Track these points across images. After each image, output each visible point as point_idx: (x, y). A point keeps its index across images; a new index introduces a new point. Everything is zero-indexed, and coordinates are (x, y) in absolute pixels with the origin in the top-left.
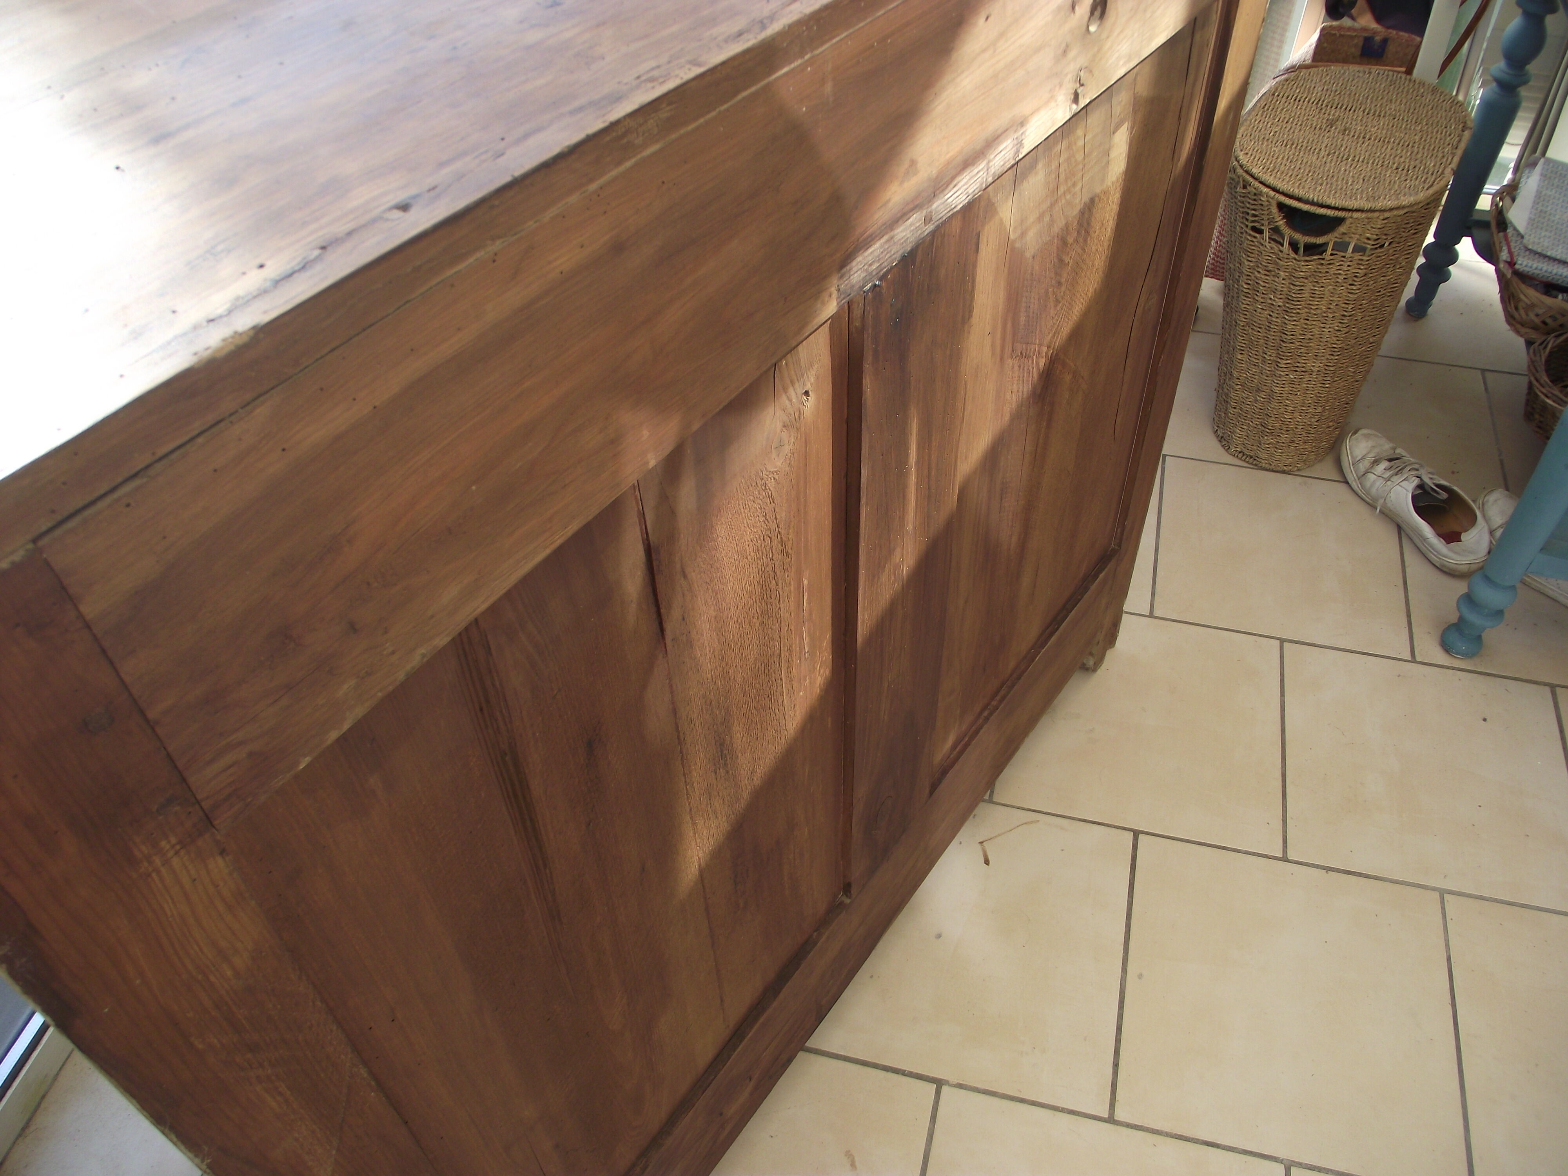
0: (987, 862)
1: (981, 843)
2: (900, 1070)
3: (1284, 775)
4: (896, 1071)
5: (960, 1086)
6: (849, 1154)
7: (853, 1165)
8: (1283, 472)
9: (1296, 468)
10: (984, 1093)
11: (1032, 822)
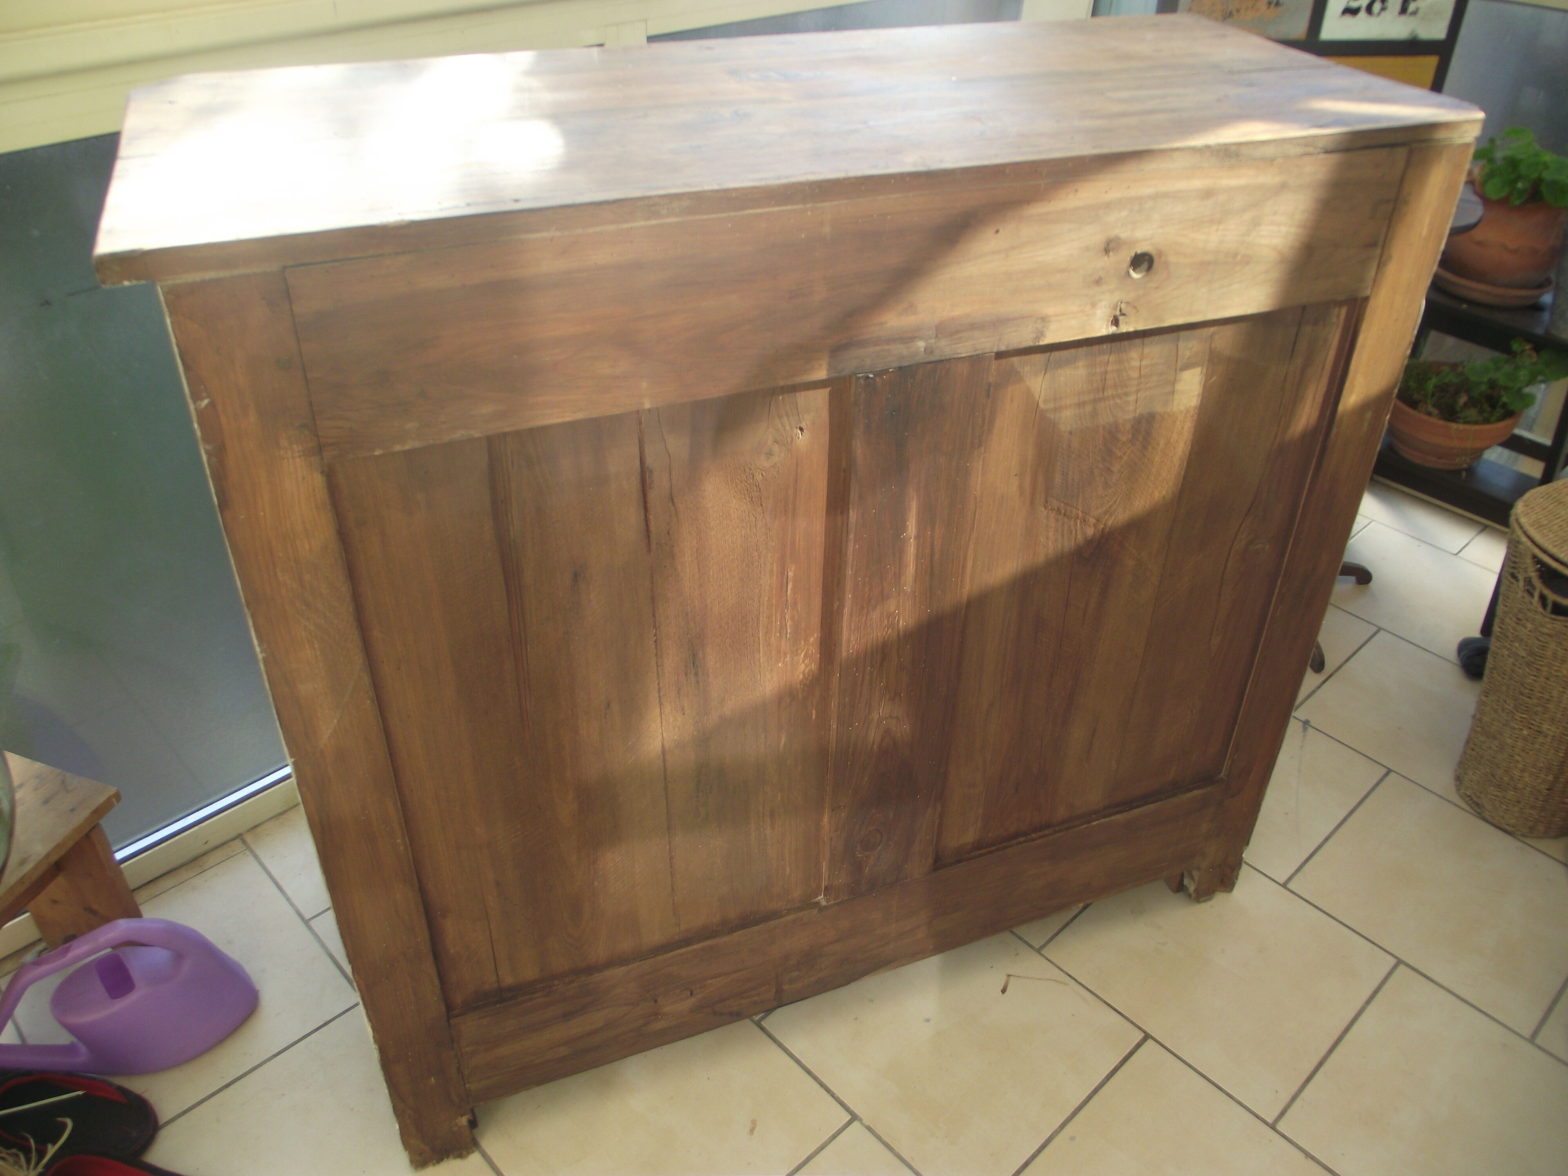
0: (1004, 991)
1: (1009, 976)
2: (832, 1091)
3: (1320, 1064)
4: (828, 1090)
5: (869, 1129)
6: (754, 1123)
7: (752, 1131)
8: (1505, 831)
9: (1520, 833)
10: (883, 1144)
11: (1062, 983)
